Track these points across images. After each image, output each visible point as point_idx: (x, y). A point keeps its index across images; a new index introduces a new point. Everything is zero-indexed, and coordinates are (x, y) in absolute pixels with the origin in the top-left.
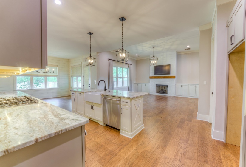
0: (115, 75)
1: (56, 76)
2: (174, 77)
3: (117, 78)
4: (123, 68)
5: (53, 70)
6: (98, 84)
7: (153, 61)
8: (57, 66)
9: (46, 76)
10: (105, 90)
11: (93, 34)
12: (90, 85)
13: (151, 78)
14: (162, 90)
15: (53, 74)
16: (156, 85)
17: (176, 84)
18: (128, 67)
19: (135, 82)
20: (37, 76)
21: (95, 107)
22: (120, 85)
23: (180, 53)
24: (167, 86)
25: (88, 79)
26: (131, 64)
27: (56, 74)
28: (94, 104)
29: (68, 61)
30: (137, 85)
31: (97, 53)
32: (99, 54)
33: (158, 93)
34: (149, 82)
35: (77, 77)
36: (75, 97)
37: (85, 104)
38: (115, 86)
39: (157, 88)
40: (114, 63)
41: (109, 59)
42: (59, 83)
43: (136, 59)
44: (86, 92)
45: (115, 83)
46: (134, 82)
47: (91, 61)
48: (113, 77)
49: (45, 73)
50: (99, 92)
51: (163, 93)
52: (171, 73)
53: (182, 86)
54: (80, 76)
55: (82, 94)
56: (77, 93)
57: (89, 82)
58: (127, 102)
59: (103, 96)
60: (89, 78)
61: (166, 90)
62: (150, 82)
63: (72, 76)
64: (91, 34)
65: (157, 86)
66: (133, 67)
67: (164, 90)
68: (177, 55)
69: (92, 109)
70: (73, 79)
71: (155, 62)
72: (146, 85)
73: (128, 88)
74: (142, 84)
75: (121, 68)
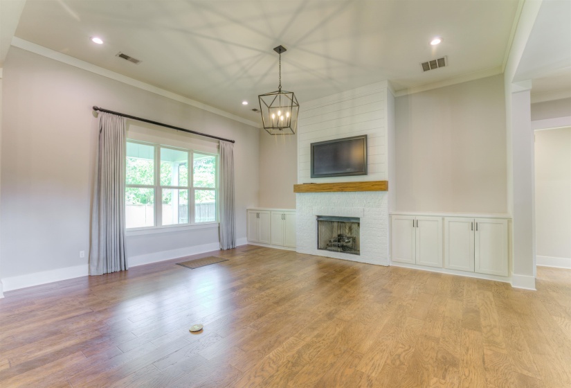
2: (381, 186)
13: (299, 189)
14: (340, 238)
16: (319, 217)
17: (390, 215)
18: (216, 149)
23: (406, 89)
24: (356, 222)
26: (233, 142)
30: (258, 215)
33: (328, 246)
34: (295, 207)
39: (323, 228)
41: (95, 109)
51: (344, 249)
52: (370, 168)
53: (415, 224)
61: (353, 238)
62: (298, 204)
65: (321, 220)
67: (349, 235)
68: (395, 98)
72: (284, 217)
73: (219, 227)
74: (271, 211)
75: (152, 145)
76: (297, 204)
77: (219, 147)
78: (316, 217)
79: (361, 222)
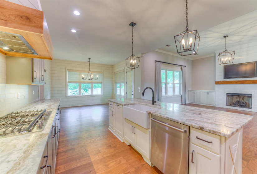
0: (163, 80)
1: (101, 83)
3: (166, 84)
4: (174, 71)
5: (97, 76)
6: (143, 94)
7: (224, 58)
8: (102, 72)
9: (92, 83)
10: (153, 104)
11: (136, 24)
12: (133, 93)
13: (217, 83)
15: (97, 81)
16: (227, 93)
19: (190, 90)
20: (85, 83)
21: (137, 130)
22: (170, 93)
24: (250, 96)
25: (131, 86)
26: (185, 66)
27: (101, 81)
28: (135, 126)
29: (112, 67)
30: (194, 93)
31: (142, 54)
32: (144, 55)
33: (231, 105)
34: (215, 90)
35: (120, 83)
36: (113, 109)
37: (124, 121)
38: (163, 94)
39: (229, 98)
40: (163, 66)
41: (156, 61)
42: (103, 90)
43: (192, 59)
44: (125, 105)
45: (163, 90)
46: (189, 88)
47: (133, 62)
48: (161, 83)
49: (90, 80)
50: (144, 105)
51: (241, 106)
54: (123, 82)
55: (120, 106)
56: (115, 104)
57: (133, 90)
58: (211, 142)
59: (151, 115)
60: (132, 84)
61: (246, 102)
63: (116, 83)
64: (133, 24)
65: (228, 95)
66: (187, 69)
67: (242, 101)
69: (133, 132)
70: (116, 85)
71: (228, 59)
72: (208, 93)
73: (181, 97)
74: (201, 91)
75: (172, 71)
76: (216, 89)
77: (181, 69)
78: (226, 94)
79: (252, 96)
